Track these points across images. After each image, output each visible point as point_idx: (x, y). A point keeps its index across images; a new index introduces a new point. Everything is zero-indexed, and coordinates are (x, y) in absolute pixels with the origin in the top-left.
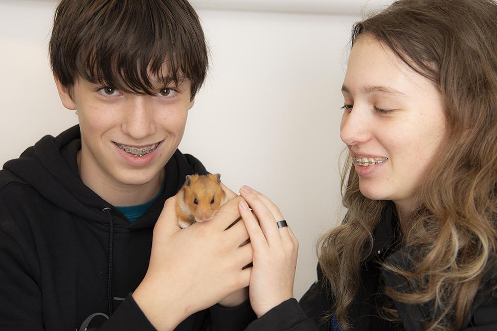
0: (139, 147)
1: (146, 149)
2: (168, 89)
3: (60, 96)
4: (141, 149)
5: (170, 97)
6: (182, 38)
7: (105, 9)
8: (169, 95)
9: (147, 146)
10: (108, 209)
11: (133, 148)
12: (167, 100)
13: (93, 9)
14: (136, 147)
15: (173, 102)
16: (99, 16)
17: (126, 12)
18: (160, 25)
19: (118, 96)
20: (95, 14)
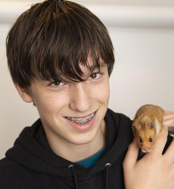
0: (84, 117)
1: (88, 117)
2: (95, 74)
3: (20, 95)
4: (86, 118)
5: (98, 79)
6: (98, 37)
7: (43, 29)
8: (96, 78)
9: (89, 115)
10: (72, 167)
11: (80, 119)
12: (96, 81)
13: (35, 31)
14: (81, 117)
15: (100, 82)
16: (40, 35)
17: (58, 27)
18: (82, 31)
19: (63, 85)
20: (37, 34)
